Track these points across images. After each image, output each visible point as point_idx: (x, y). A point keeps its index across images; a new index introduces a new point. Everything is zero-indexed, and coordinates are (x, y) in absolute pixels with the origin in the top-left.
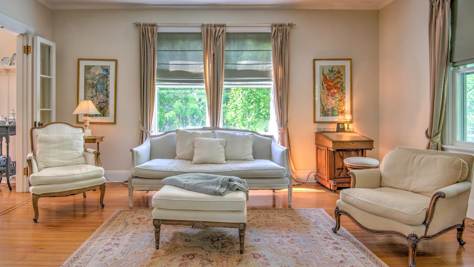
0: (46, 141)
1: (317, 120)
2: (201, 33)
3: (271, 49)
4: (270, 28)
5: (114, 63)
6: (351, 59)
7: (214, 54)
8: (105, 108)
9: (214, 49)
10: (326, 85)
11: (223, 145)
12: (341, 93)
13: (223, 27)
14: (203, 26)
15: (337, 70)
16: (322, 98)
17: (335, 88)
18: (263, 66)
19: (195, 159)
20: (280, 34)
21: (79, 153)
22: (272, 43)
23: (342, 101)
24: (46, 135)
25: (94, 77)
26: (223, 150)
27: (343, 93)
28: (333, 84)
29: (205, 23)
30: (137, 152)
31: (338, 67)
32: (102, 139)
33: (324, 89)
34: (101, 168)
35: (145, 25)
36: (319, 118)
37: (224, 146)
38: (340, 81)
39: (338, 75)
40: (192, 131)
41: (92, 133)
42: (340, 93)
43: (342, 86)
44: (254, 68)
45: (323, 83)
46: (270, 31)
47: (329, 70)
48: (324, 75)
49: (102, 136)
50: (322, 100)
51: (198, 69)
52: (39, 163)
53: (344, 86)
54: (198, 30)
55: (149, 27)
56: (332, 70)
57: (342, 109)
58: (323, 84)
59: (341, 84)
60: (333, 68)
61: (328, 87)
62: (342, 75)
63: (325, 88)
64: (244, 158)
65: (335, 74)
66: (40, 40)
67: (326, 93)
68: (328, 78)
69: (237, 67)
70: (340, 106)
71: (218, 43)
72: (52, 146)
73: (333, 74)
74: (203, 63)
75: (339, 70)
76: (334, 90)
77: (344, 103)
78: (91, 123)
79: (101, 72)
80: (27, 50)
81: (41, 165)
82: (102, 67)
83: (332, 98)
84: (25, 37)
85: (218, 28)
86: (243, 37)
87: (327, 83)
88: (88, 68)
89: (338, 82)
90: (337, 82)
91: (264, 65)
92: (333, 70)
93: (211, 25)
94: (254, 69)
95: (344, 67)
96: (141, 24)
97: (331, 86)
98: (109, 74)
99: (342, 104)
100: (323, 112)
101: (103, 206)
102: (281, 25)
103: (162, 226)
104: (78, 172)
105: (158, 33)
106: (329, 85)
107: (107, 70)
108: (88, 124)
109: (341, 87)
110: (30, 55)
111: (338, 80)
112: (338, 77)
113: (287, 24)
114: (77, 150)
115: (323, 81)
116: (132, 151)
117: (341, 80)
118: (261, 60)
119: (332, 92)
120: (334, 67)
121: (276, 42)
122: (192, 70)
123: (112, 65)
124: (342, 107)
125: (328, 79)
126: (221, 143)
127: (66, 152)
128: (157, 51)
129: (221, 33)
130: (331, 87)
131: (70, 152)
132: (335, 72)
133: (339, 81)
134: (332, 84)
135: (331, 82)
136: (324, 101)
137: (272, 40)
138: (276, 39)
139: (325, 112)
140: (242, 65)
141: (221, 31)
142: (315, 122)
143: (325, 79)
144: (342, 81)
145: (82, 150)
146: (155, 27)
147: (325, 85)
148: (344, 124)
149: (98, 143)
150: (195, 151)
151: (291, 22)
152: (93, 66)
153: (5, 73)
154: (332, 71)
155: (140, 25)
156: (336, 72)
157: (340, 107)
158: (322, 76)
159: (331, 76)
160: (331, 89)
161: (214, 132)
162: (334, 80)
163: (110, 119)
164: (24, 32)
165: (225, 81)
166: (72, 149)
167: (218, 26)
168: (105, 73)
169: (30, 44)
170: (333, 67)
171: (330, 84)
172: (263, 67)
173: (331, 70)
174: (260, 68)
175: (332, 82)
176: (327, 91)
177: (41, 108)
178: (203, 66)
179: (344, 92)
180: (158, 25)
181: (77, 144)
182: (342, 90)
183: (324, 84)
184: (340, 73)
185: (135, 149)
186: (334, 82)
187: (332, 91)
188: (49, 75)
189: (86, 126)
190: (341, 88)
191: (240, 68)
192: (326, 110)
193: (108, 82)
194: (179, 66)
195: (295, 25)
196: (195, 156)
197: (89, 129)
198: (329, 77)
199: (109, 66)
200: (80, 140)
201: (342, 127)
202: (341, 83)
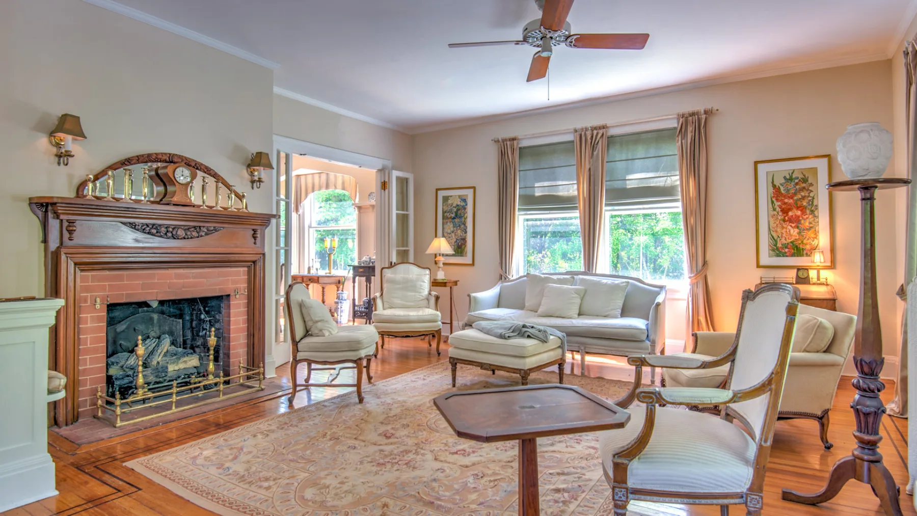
0: (392, 282)
1: (762, 263)
2: (572, 142)
3: (676, 153)
4: (676, 121)
5: (472, 190)
6: (830, 155)
7: (590, 169)
8: (463, 247)
9: (590, 163)
10: (779, 203)
11: (580, 295)
12: (811, 217)
13: (604, 128)
14: (576, 131)
15: (801, 176)
16: (772, 225)
17: (798, 208)
18: (667, 179)
19: (540, 310)
20: (690, 129)
21: (422, 296)
22: (677, 144)
23: (813, 230)
24: (393, 276)
25: (451, 209)
26: (578, 301)
27: (815, 216)
28: (794, 200)
29: (579, 125)
30: (475, 298)
31: (802, 171)
32: (456, 283)
33: (774, 210)
34: (439, 313)
35: (504, 140)
36: (765, 259)
37: (582, 296)
38: (807, 194)
39: (804, 185)
40: (546, 276)
41: (445, 276)
42: (807, 216)
43: (813, 203)
44: (653, 183)
45: (774, 199)
46: (676, 125)
47: (785, 177)
48: (774, 186)
49: (457, 280)
50: (773, 229)
51: (571, 191)
52: (385, 303)
53: (815, 203)
54: (570, 137)
55: (508, 143)
56: (791, 177)
57: (813, 243)
58: (773, 202)
59: (810, 200)
60: (792, 173)
61: (783, 206)
62: (811, 185)
63: (778, 209)
64: (607, 314)
65: (797, 184)
66: (395, 174)
67: (779, 218)
68: (783, 192)
69: (626, 185)
70: (808, 239)
71: (595, 153)
72: (397, 286)
73: (793, 183)
74: (576, 182)
75: (804, 176)
76: (796, 211)
77: (816, 233)
78: (444, 264)
79: (459, 203)
80: (384, 185)
81: (386, 305)
82: (459, 196)
83: (791, 226)
84: (383, 172)
85: (595, 132)
86: (636, 139)
87: (781, 201)
88: (446, 199)
89: (803, 198)
90: (800, 197)
91: (669, 178)
92: (794, 177)
93: (587, 129)
94: (652, 185)
95: (814, 171)
96: (500, 140)
97: (790, 205)
98: (467, 205)
99: (813, 235)
100: (773, 250)
101: (439, 354)
102: (692, 114)
103: (459, 366)
104: (413, 314)
105: (520, 148)
106: (785, 203)
107: (465, 201)
108: (441, 265)
109: (809, 205)
110: (387, 191)
111: (803, 194)
112: (804, 188)
113: (702, 112)
114: (420, 293)
115: (773, 197)
116: (469, 296)
117: (809, 193)
118: (663, 170)
119: (792, 216)
120: (794, 171)
121: (683, 141)
122: (562, 193)
123: (470, 193)
124: (813, 241)
125: (782, 194)
126: (577, 292)
127: (410, 294)
128: (519, 171)
129: (601, 138)
130: (789, 207)
131: (414, 294)
132: (797, 181)
133: (805, 196)
134: (791, 201)
135: (789, 197)
136: (776, 231)
137: (677, 139)
138: (684, 136)
139: (778, 249)
140: (633, 181)
141: (600, 135)
142: (758, 266)
143: (777, 193)
144: (812, 195)
145: (426, 292)
146: (515, 142)
147: (777, 204)
148: (807, 269)
149: (451, 288)
150: (543, 301)
151: (709, 107)
152: (451, 196)
153: (371, 209)
154: (791, 179)
155: (498, 141)
156: (800, 180)
157: (809, 241)
158: (771, 189)
159: (789, 187)
160: (790, 210)
161: (573, 278)
162: (795, 194)
163: (468, 260)
164: (380, 167)
165: (607, 205)
166: (415, 292)
167: (596, 128)
168: (462, 204)
169: (387, 180)
170: (792, 171)
171: (786, 201)
172: (666, 182)
173: (788, 177)
174: (660, 182)
175: (792, 198)
176: (780, 214)
177: (397, 247)
178: (575, 187)
179: (817, 215)
180: (520, 138)
181: (421, 286)
182: (812, 212)
183: (775, 202)
184: (807, 181)
185: (473, 295)
186: (795, 198)
187: (790, 214)
188: (407, 211)
189: (439, 268)
190: (810, 207)
191: (630, 185)
192: (779, 245)
193: (466, 215)
194: (546, 188)
195: (717, 110)
196: (541, 307)
197: (443, 271)
198: (784, 190)
199: (467, 195)
200: (424, 282)
201: (806, 276)
202: (810, 198)
